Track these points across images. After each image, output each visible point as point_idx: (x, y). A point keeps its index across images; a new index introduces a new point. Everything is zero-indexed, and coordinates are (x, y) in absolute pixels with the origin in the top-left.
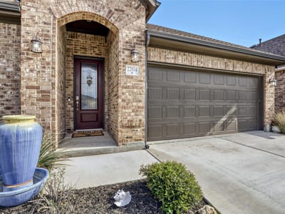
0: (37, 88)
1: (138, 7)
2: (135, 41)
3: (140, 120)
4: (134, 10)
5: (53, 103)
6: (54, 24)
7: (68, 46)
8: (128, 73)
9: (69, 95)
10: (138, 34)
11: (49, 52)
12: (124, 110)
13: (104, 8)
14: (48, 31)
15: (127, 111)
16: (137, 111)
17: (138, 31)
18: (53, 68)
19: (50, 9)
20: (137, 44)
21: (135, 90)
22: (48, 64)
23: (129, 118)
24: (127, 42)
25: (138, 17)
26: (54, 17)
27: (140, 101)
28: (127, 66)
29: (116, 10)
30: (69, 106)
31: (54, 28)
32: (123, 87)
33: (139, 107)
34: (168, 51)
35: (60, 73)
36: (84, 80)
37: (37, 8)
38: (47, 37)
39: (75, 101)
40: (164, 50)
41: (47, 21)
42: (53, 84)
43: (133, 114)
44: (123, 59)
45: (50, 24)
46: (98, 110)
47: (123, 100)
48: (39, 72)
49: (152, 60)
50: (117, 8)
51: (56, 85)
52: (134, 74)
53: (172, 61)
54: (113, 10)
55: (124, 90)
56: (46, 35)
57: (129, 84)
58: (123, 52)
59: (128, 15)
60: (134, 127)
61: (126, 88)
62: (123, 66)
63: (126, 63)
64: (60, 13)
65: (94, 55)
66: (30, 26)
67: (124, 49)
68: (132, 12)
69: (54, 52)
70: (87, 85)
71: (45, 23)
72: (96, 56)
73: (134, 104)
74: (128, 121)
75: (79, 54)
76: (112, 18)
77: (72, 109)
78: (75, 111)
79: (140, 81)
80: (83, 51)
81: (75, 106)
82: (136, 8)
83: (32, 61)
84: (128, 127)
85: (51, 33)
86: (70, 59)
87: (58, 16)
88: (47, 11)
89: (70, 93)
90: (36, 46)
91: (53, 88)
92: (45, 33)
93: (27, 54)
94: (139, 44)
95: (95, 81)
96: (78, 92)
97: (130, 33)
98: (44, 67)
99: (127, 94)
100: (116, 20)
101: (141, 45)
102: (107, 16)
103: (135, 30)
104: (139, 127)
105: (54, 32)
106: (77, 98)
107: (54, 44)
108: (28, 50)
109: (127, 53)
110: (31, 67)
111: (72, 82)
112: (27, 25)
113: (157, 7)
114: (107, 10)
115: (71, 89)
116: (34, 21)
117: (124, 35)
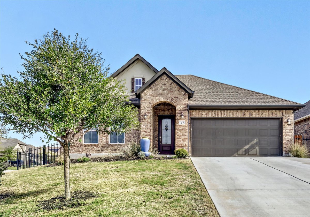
0: (146, 131)
1: (184, 94)
2: (183, 109)
3: (185, 144)
4: (183, 96)
5: (151, 137)
6: (151, 108)
7: (156, 111)
8: (180, 124)
9: (156, 136)
10: (185, 106)
11: (149, 118)
12: (178, 140)
13: (169, 98)
14: (149, 111)
15: (179, 140)
16: (184, 140)
17: (185, 105)
18: (151, 124)
19: (150, 102)
20: (184, 111)
21: (183, 131)
22: (149, 122)
23: (180, 143)
24: (179, 111)
25: (184, 99)
26: (151, 105)
27: (185, 136)
28: (179, 121)
29: (174, 98)
30: (156, 142)
31: (151, 109)
32: (178, 130)
33: (185, 138)
34: (202, 111)
35: (153, 125)
36: (164, 128)
37: (145, 103)
38: (148, 113)
39: (159, 139)
40: (200, 111)
41: (149, 107)
42: (151, 130)
43: (182, 141)
44: (178, 118)
45: (150, 108)
46: (171, 144)
47: (178, 135)
48: (146, 125)
49: (193, 116)
50: (175, 97)
51: (152, 131)
52: (183, 124)
53: (205, 116)
54: (173, 98)
55: (178, 131)
56: (149, 112)
57: (180, 129)
58: (178, 115)
59: (180, 99)
60: (182, 147)
61: (179, 130)
62: (178, 121)
63: (179, 120)
64: (153, 103)
65: (169, 114)
66: (143, 110)
67: (178, 114)
68: (182, 97)
69: (151, 118)
70: (165, 130)
71: (148, 108)
72: (170, 114)
73: (183, 137)
74: (180, 144)
75: (161, 114)
76: (173, 102)
77: (158, 143)
78: (159, 144)
79: (185, 127)
80: (163, 112)
81: (159, 141)
82: (184, 95)
83: (144, 122)
84: (180, 147)
85: (150, 111)
86: (157, 117)
87: (152, 105)
88: (148, 103)
89: (157, 135)
90: (146, 117)
91: (151, 131)
92: (148, 111)
93: (143, 120)
94: (185, 111)
95: (169, 128)
96: (160, 134)
97: (181, 107)
98: (148, 124)
99: (179, 133)
100: (175, 102)
101: (186, 111)
102: (171, 101)
103: (183, 105)
104: (185, 147)
105: (151, 111)
106: (160, 137)
107: (151, 115)
108: (143, 118)
109: (179, 115)
110: (144, 124)
111: (157, 129)
112: (142, 109)
113: (193, 94)
114: (170, 99)
115: (157, 132)
116: (144, 108)
117: (178, 108)
